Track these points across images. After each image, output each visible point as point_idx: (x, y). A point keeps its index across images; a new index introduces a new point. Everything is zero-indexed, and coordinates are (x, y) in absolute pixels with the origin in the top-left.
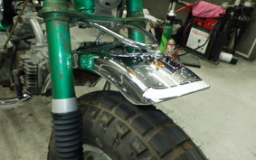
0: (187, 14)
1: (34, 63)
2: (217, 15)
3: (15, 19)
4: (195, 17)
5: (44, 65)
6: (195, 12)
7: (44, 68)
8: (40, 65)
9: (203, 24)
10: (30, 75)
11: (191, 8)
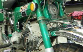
0: (71, 17)
1: (32, 39)
2: (82, 14)
3: (23, 28)
4: (74, 17)
5: (35, 40)
6: (74, 15)
7: (35, 41)
8: (33, 40)
9: (77, 18)
10: (31, 44)
11: (72, 14)
